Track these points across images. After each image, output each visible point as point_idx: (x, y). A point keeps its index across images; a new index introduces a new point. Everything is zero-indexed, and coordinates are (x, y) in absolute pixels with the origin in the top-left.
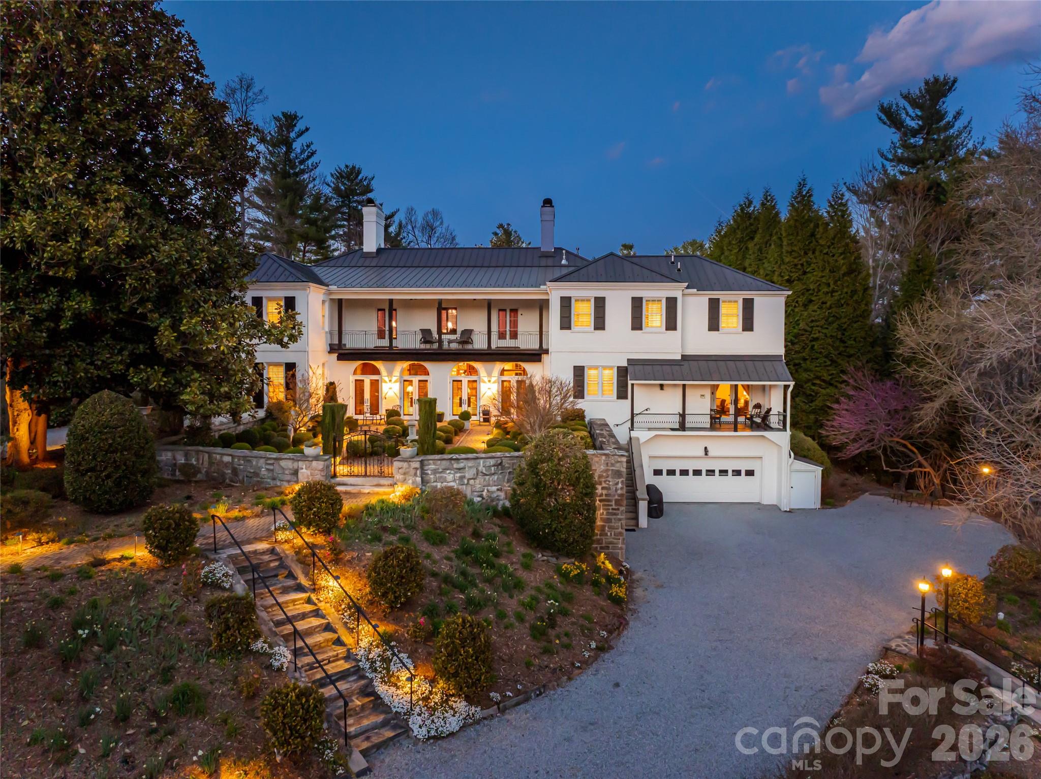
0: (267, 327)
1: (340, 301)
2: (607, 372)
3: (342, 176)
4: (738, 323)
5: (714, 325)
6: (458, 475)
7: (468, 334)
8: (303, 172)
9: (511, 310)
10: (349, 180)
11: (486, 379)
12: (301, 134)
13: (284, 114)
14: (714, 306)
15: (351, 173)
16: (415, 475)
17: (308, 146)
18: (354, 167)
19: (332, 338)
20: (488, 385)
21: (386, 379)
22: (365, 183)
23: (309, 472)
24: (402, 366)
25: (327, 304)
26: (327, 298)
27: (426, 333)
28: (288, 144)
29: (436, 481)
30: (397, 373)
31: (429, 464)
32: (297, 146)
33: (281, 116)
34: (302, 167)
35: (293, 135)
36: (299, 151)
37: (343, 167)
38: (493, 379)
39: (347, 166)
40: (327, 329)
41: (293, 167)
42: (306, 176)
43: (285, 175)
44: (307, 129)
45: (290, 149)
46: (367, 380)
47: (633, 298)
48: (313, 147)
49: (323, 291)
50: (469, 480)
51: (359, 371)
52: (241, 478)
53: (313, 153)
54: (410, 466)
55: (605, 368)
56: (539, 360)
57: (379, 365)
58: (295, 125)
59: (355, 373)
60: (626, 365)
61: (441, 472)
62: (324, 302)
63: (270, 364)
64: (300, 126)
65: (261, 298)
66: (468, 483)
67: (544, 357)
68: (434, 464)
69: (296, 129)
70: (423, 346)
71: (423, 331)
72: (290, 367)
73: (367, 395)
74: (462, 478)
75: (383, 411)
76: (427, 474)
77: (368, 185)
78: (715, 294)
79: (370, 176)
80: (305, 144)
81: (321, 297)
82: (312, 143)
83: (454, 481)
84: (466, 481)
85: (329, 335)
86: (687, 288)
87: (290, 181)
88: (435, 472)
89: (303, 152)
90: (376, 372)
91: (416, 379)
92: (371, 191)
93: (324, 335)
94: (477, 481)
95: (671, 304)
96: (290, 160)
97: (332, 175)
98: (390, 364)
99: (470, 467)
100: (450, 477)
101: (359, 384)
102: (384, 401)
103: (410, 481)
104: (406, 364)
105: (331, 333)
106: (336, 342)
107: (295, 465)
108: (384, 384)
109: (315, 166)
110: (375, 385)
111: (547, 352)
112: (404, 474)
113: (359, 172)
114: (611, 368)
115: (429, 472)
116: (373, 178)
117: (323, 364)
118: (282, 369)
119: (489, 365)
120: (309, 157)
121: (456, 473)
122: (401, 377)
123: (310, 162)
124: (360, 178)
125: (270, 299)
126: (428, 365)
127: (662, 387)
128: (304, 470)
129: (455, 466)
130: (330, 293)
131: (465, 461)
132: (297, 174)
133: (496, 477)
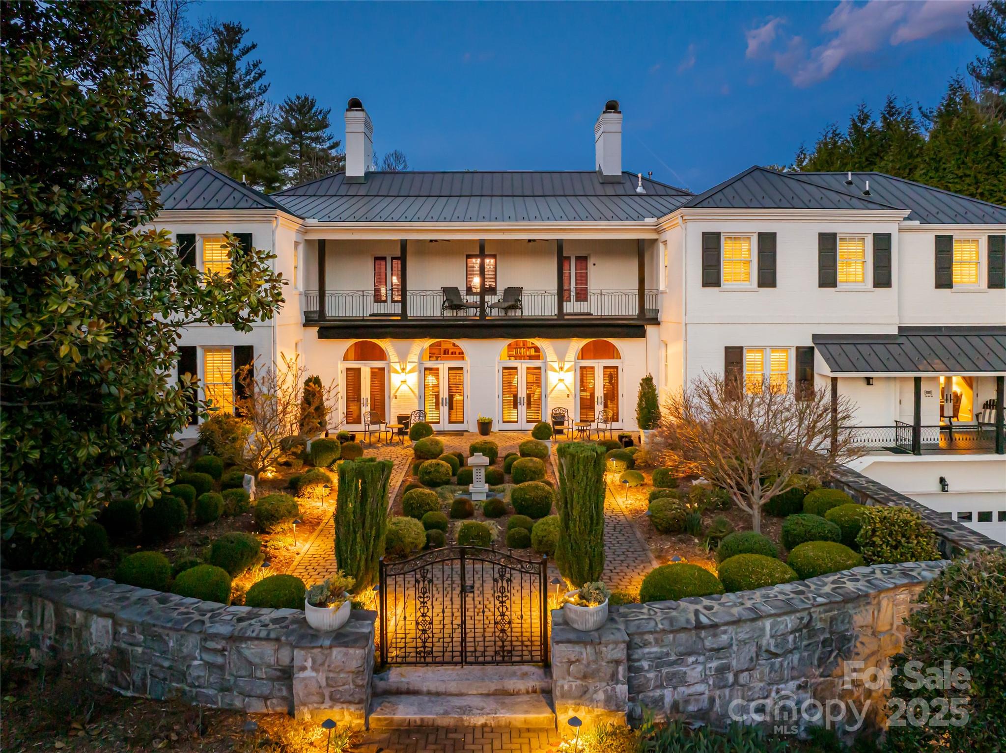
0: (203, 286)
1: (322, 243)
2: (776, 356)
3: (292, 110)
4: (978, 275)
5: (944, 280)
6: (714, 664)
7: (514, 295)
8: (249, 96)
9: (578, 258)
10: (300, 113)
11: (556, 366)
12: (246, 51)
13: (227, 27)
14: (944, 246)
15: (303, 106)
16: (614, 677)
17: (255, 65)
18: (306, 99)
19: (307, 303)
20: (562, 375)
21: (397, 367)
22: (320, 117)
23: (322, 678)
24: (420, 346)
25: (301, 248)
26: (301, 238)
27: (450, 293)
28: (230, 62)
29: (661, 686)
30: (413, 357)
31: (646, 644)
32: (241, 66)
33: (222, 29)
34: (248, 91)
35: (236, 52)
36: (243, 71)
37: (294, 99)
38: (567, 365)
39: (298, 98)
40: (301, 288)
41: (236, 89)
42: (252, 103)
43: (226, 99)
44: (254, 46)
45: (232, 70)
46: (366, 368)
47: (821, 235)
48: (262, 67)
49: (297, 227)
50: (736, 675)
51: (352, 354)
52: (137, 677)
53: (261, 75)
54: (598, 653)
55: (774, 349)
56: (642, 335)
57: (385, 344)
58: (238, 41)
59: (345, 358)
60: (810, 343)
61: (672, 664)
62: (297, 244)
63: (208, 349)
64: (245, 41)
65: (193, 236)
66: (736, 681)
67: (650, 329)
68: (658, 642)
69: (241, 46)
70: (448, 313)
71: (446, 290)
72: (243, 355)
73: (366, 393)
74: (722, 670)
75: (392, 419)
76: (640, 669)
77: (325, 118)
78: (945, 229)
79: (325, 110)
80: (251, 63)
81: (293, 236)
82: (260, 62)
83: (704, 681)
84: (731, 678)
85: (303, 298)
86: (909, 218)
87: (231, 107)
88: (659, 662)
89: (248, 72)
90: (381, 355)
91: (443, 366)
92: (326, 126)
93: (297, 297)
94: (757, 674)
95: (882, 244)
96: (233, 84)
97: (281, 108)
98: (402, 343)
99: (744, 642)
100: (694, 673)
101: (353, 376)
102: (394, 401)
103: (601, 696)
104: (425, 344)
105: (306, 294)
106: (315, 307)
107: (284, 656)
108: (393, 375)
109: (264, 90)
110: (379, 376)
111: (655, 322)
112: (585, 677)
113: (312, 105)
114: (785, 349)
115: (645, 664)
116: (329, 112)
117: (296, 344)
118: (228, 358)
119: (561, 343)
120: (256, 79)
121: (710, 659)
122: (420, 363)
123: (256, 86)
124: (313, 111)
125: (207, 238)
126: (464, 344)
127: (868, 381)
128: (309, 673)
129: (709, 643)
130: (305, 230)
131: (730, 629)
132: (241, 100)
133: (796, 657)
